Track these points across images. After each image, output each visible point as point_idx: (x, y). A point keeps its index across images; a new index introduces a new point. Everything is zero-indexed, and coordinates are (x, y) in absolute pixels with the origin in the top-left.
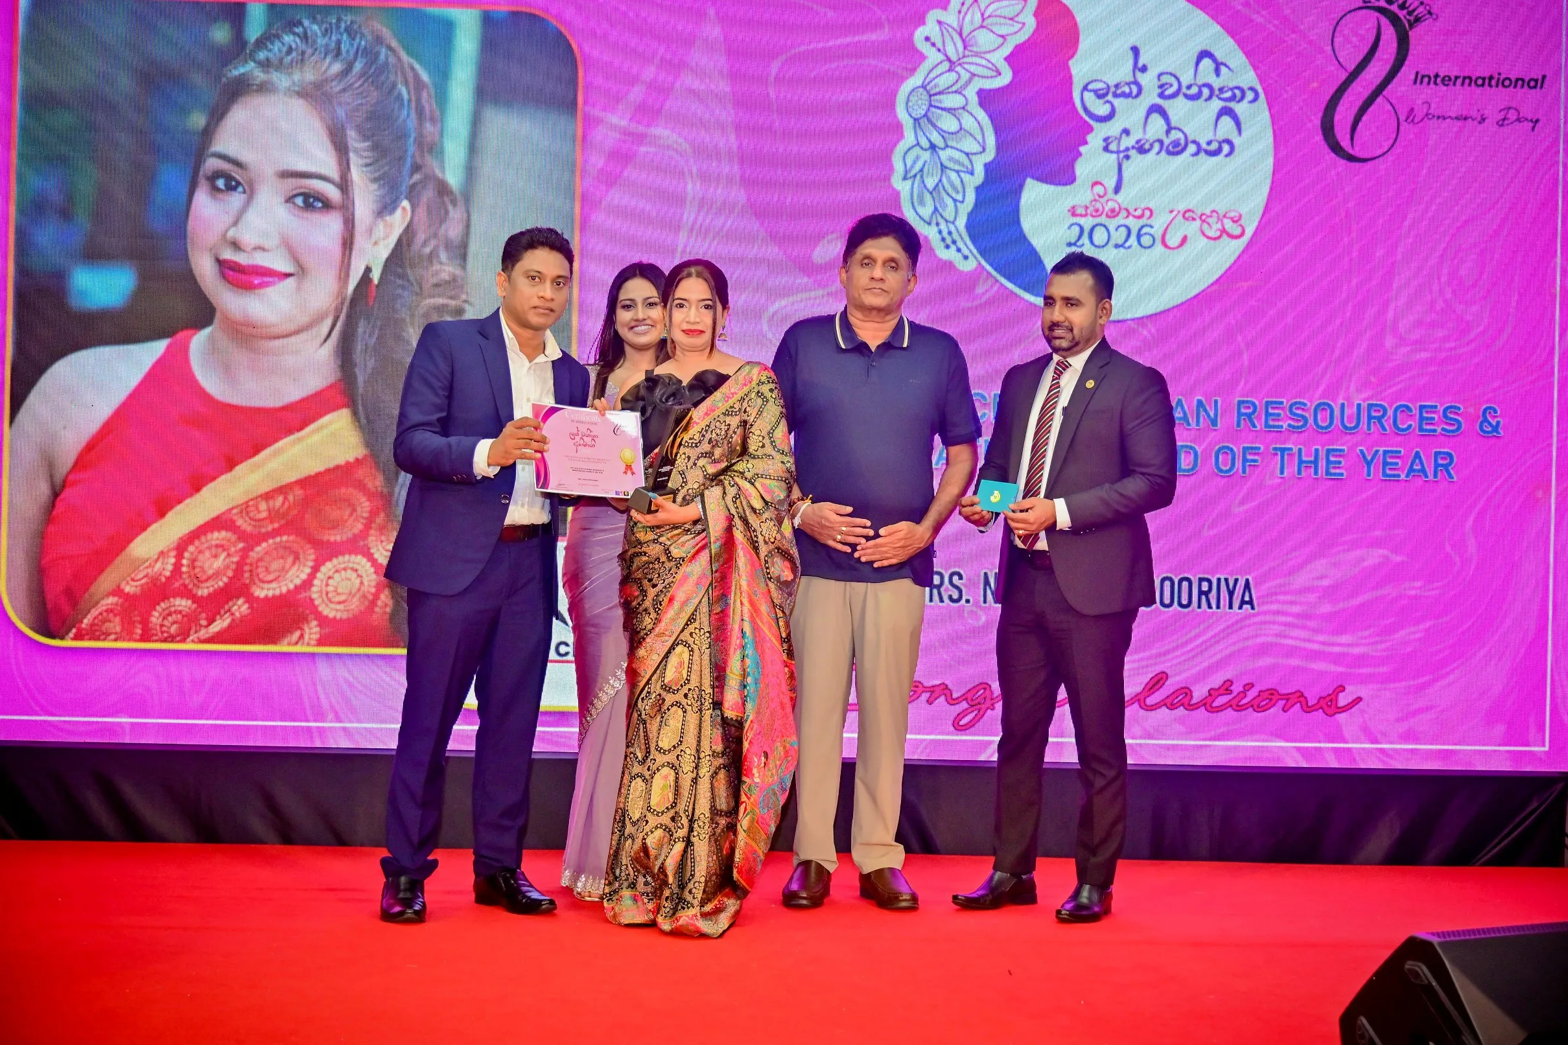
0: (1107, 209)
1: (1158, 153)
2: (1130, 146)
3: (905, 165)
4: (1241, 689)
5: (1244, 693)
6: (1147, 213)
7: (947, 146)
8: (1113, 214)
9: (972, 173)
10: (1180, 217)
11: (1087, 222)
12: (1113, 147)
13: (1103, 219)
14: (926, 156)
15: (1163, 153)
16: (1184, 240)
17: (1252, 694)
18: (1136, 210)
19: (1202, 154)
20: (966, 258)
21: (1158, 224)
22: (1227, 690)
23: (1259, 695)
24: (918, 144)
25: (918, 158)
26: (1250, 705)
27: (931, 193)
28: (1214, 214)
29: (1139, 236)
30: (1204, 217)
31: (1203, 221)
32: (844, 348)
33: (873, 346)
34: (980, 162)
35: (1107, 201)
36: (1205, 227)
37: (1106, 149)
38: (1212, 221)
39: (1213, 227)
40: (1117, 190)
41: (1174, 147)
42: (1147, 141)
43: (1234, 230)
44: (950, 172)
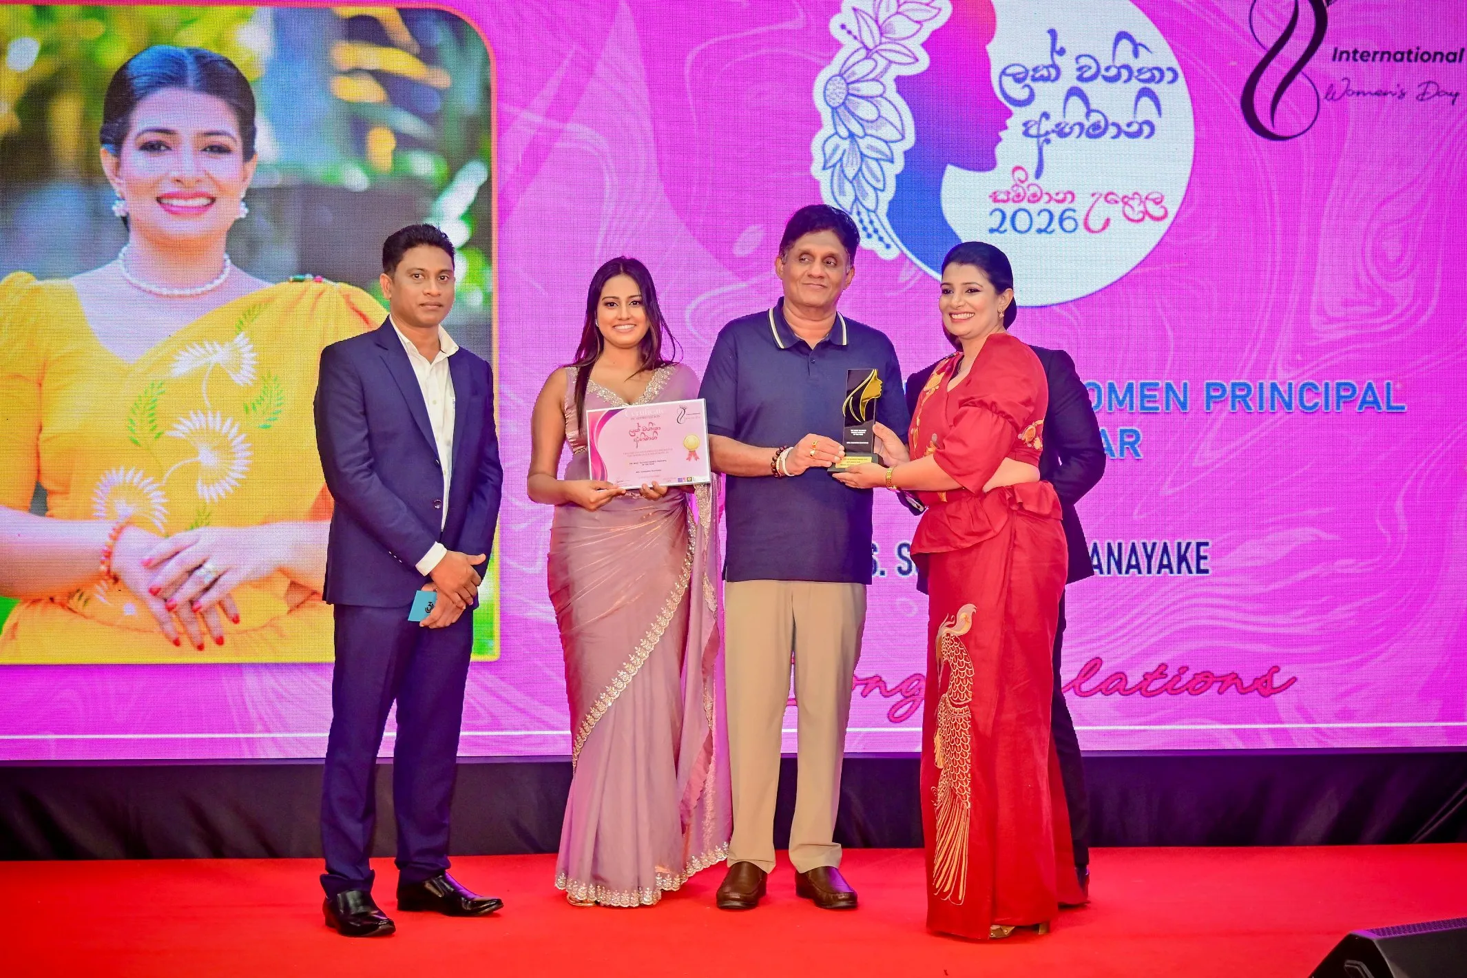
0: (1029, 193)
1: (1079, 136)
2: (1050, 130)
3: (824, 154)
4: (1177, 673)
5: (1178, 676)
6: (1069, 197)
7: (866, 135)
8: (1035, 199)
9: (892, 161)
10: (1102, 199)
11: (1009, 208)
12: (1033, 131)
13: (1024, 204)
14: (846, 144)
15: (1083, 136)
16: (1108, 221)
17: (1187, 677)
18: (1057, 194)
19: (1123, 137)
20: (888, 246)
21: (1081, 205)
22: (1162, 673)
23: (1194, 678)
24: (837, 133)
25: (837, 147)
26: (1186, 688)
27: (851, 182)
28: (1136, 196)
29: (1061, 221)
30: (1126, 200)
31: (1126, 203)
32: (782, 347)
33: (812, 343)
34: (899, 150)
35: (1029, 186)
36: (1128, 209)
37: (1026, 133)
38: (1135, 203)
39: (1136, 210)
40: (1038, 174)
41: (1094, 130)
42: (1067, 124)
43: (1157, 211)
44: (870, 161)
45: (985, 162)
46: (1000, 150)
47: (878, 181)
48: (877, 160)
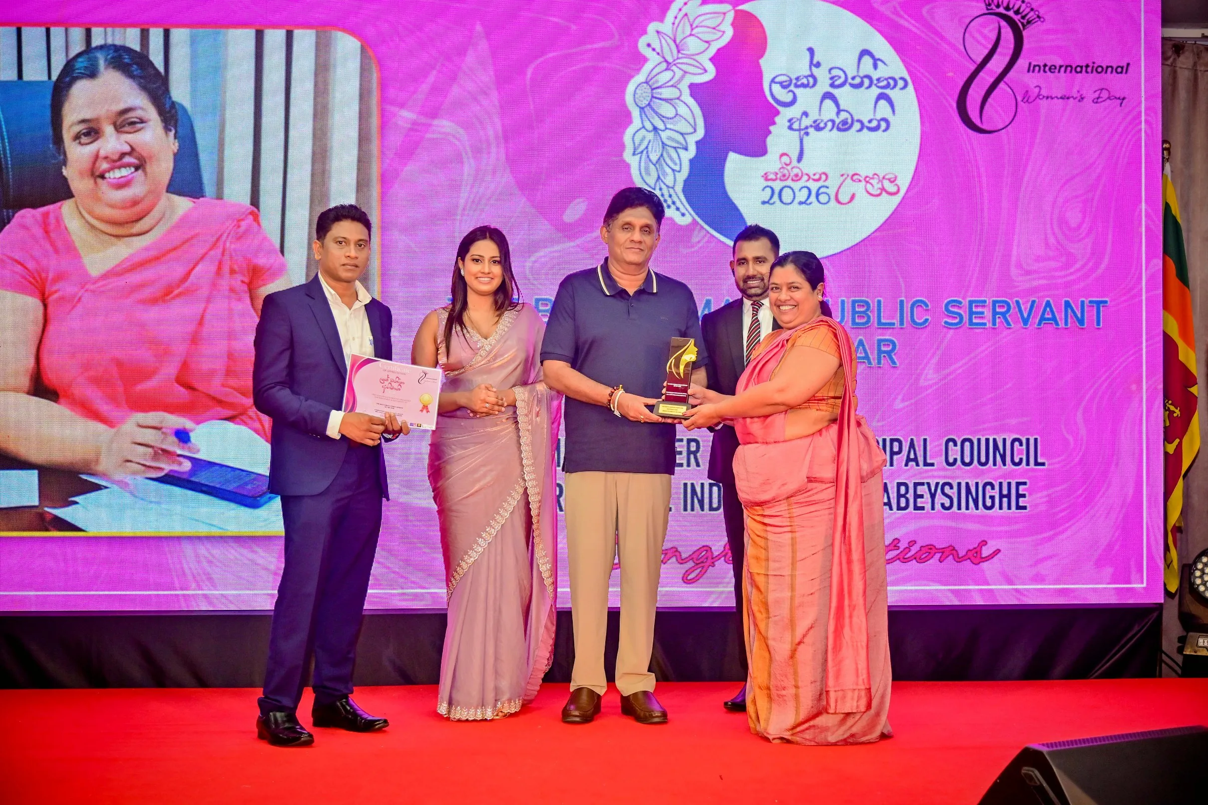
0: (792, 174)
1: (831, 130)
2: (809, 125)
3: (634, 143)
4: (907, 545)
5: (908, 549)
6: (824, 177)
7: (666, 128)
8: (797, 178)
9: (686, 149)
10: (849, 178)
11: (777, 185)
12: (796, 126)
13: (789, 183)
14: (650, 136)
15: (835, 129)
16: (853, 197)
17: (914, 550)
18: (814, 175)
19: (865, 130)
20: (683, 215)
21: (833, 184)
23: (920, 550)
24: (644, 127)
25: (644, 138)
26: (914, 557)
27: (655, 165)
28: (875, 176)
29: (818, 195)
30: (868, 179)
31: (867, 182)
32: (608, 294)
33: (631, 292)
34: (692, 141)
35: (792, 168)
36: (869, 186)
37: (790, 128)
38: (874, 182)
39: (875, 188)
40: (800, 159)
41: (843, 125)
42: (822, 121)
43: (891, 188)
44: (669, 148)
45: (758, 150)
46: (770, 140)
47: (676, 164)
48: (675, 148)
